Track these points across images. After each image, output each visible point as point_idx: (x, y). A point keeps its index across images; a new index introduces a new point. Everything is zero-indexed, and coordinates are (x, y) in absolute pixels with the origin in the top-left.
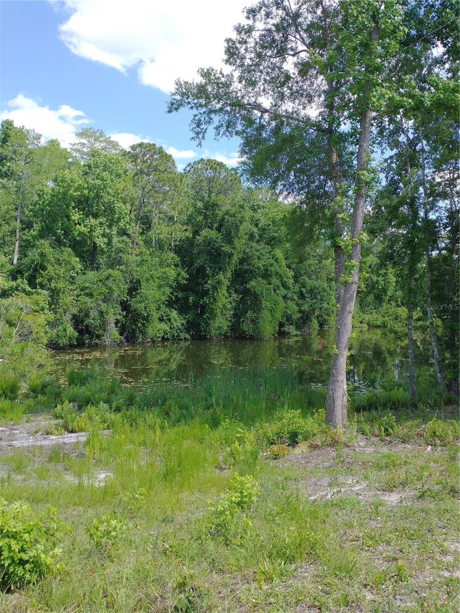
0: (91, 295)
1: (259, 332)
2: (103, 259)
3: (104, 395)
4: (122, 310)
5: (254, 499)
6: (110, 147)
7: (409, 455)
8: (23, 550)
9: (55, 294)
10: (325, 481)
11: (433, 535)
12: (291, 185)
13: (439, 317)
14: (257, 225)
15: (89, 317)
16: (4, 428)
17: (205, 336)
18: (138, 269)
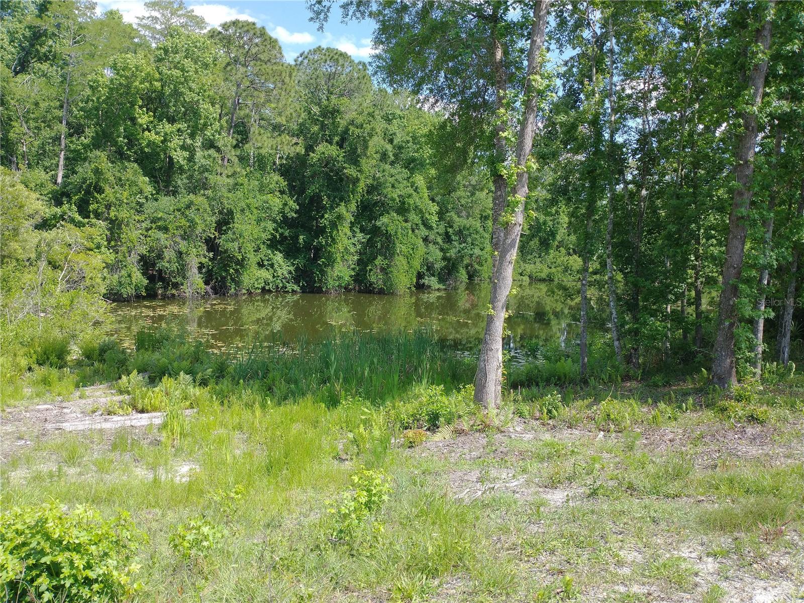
0: (165, 229)
1: (391, 285)
2: (182, 180)
3: (186, 364)
4: (209, 251)
5: (385, 498)
6: (192, 24)
7: (577, 443)
8: (89, 566)
9: (115, 226)
10: (474, 475)
11: (606, 543)
12: (440, 90)
13: (621, 271)
14: (391, 141)
15: (162, 259)
16: (49, 406)
17: (320, 288)
18: (230, 195)
